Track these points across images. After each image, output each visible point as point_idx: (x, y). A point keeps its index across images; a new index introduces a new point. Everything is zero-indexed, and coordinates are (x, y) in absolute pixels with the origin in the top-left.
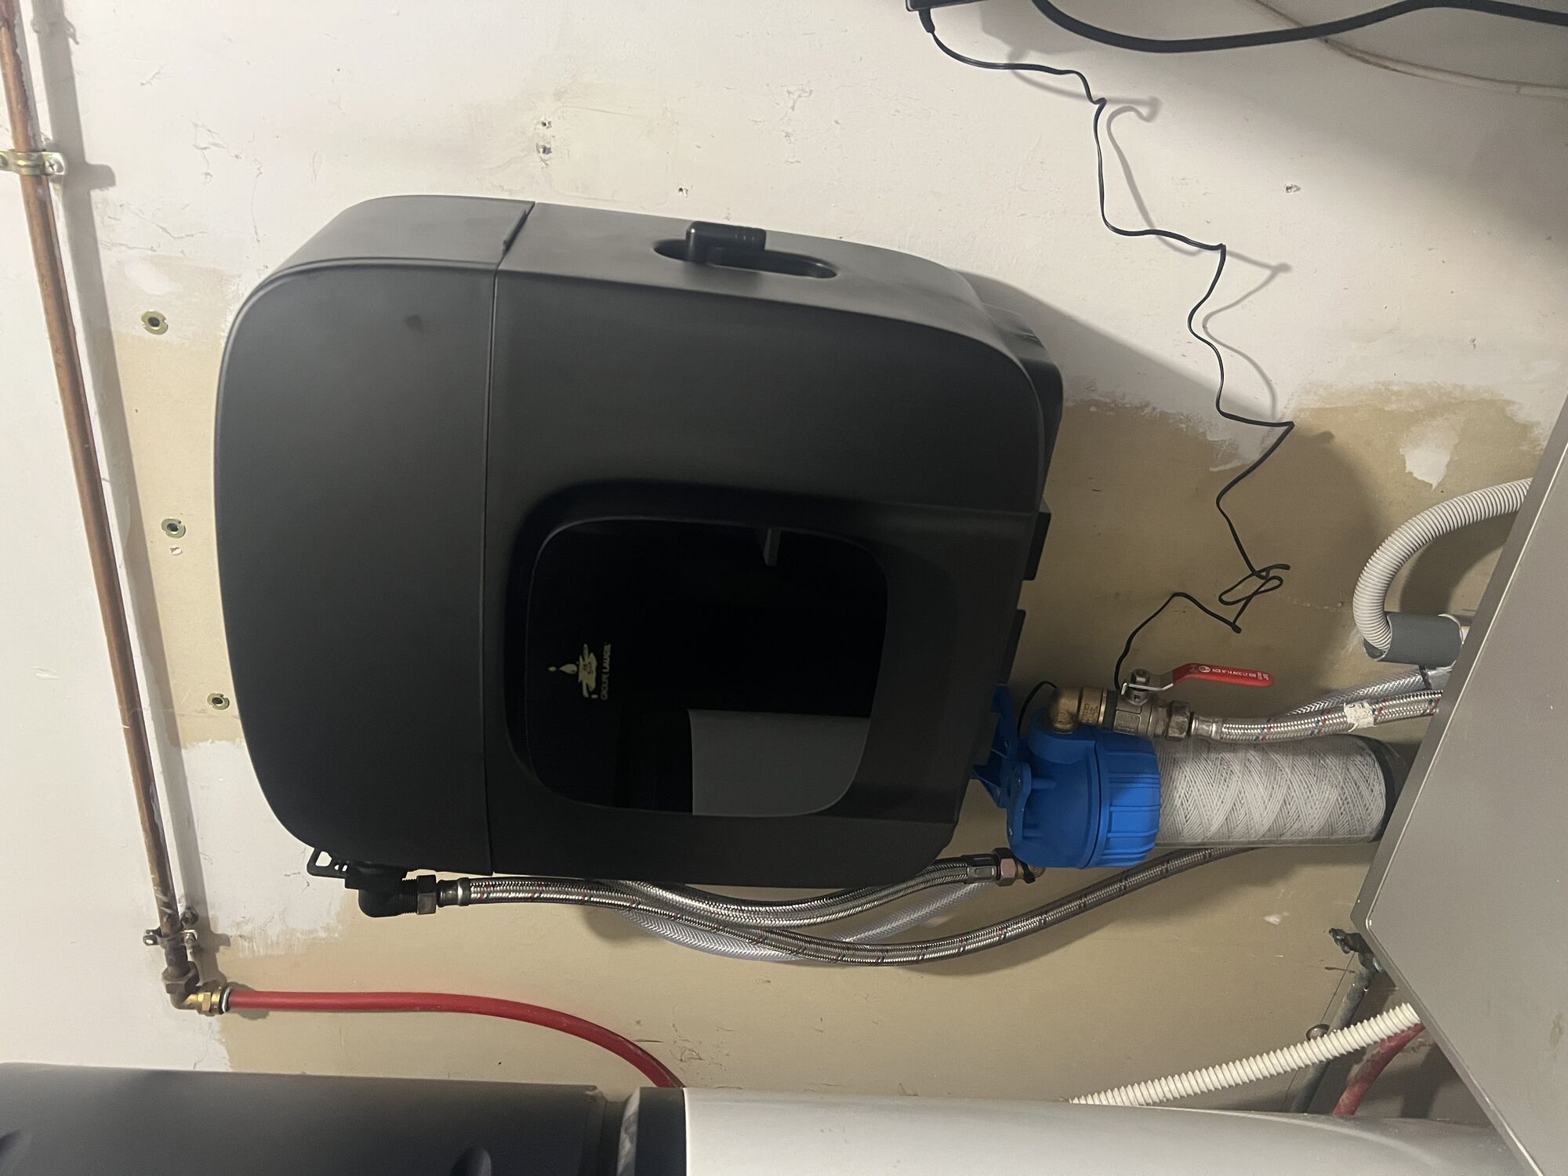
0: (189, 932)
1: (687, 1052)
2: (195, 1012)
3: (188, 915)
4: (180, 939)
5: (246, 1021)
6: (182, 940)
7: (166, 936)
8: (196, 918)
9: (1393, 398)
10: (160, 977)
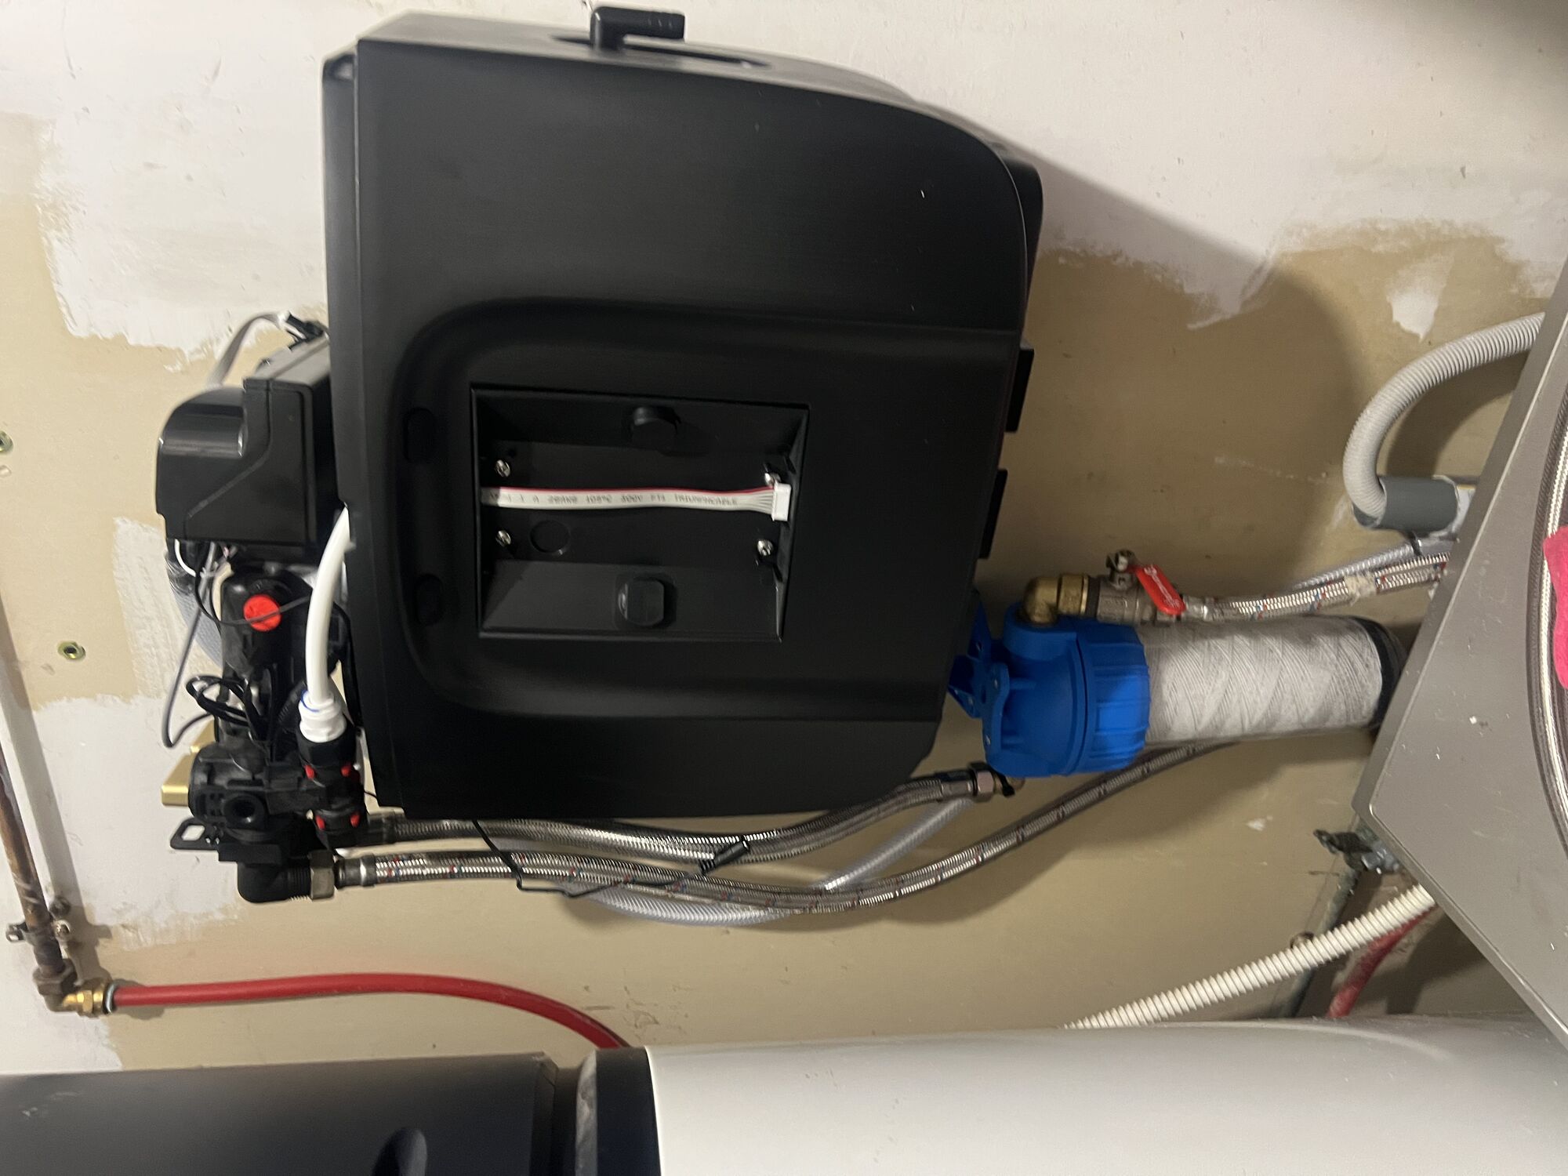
0: (59, 924)
1: (642, 1016)
2: (75, 1014)
3: (59, 906)
4: (50, 932)
5: (139, 1022)
6: (53, 934)
7: (33, 929)
8: (67, 907)
9: (1380, 239)
10: (31, 977)
